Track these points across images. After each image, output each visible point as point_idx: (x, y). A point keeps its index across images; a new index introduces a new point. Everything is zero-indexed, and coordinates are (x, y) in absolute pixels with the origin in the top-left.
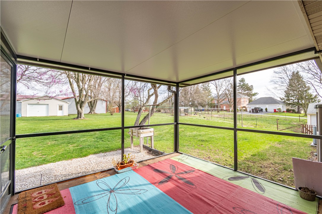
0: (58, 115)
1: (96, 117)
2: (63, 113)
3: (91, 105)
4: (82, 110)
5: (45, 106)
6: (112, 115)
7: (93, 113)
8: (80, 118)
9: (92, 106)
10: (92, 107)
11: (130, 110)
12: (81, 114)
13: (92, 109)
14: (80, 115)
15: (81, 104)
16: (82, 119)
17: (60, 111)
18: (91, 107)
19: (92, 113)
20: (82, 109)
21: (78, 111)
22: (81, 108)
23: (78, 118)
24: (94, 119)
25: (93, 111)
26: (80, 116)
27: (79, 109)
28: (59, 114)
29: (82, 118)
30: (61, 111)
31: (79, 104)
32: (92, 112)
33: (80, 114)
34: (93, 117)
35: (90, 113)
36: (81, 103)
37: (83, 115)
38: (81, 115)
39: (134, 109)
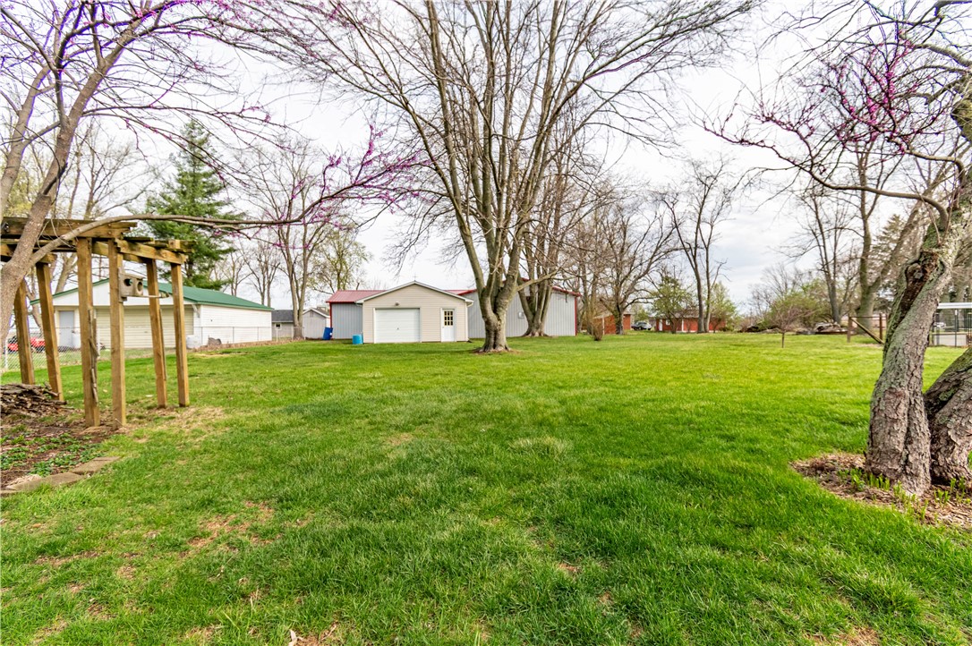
0: (443, 340)
1: (547, 346)
2: (455, 334)
3: (532, 309)
4: (499, 320)
5: (412, 314)
6: (597, 340)
7: (537, 334)
8: (492, 350)
9: (534, 308)
10: (534, 314)
11: (648, 326)
12: (496, 333)
13: (533, 322)
14: (493, 336)
15: (496, 297)
16: (499, 353)
17: (447, 326)
18: (531, 317)
19: (533, 334)
20: (500, 314)
21: (488, 323)
22: (495, 311)
23: (486, 347)
24: (539, 354)
25: (537, 328)
26: (492, 340)
27: (491, 314)
28: (447, 335)
29: (500, 349)
30: (450, 326)
31: (488, 295)
32: (534, 330)
33: (493, 333)
34: (537, 346)
35: (527, 334)
36: (495, 295)
37: (503, 340)
38: (495, 339)
39: (664, 324)
